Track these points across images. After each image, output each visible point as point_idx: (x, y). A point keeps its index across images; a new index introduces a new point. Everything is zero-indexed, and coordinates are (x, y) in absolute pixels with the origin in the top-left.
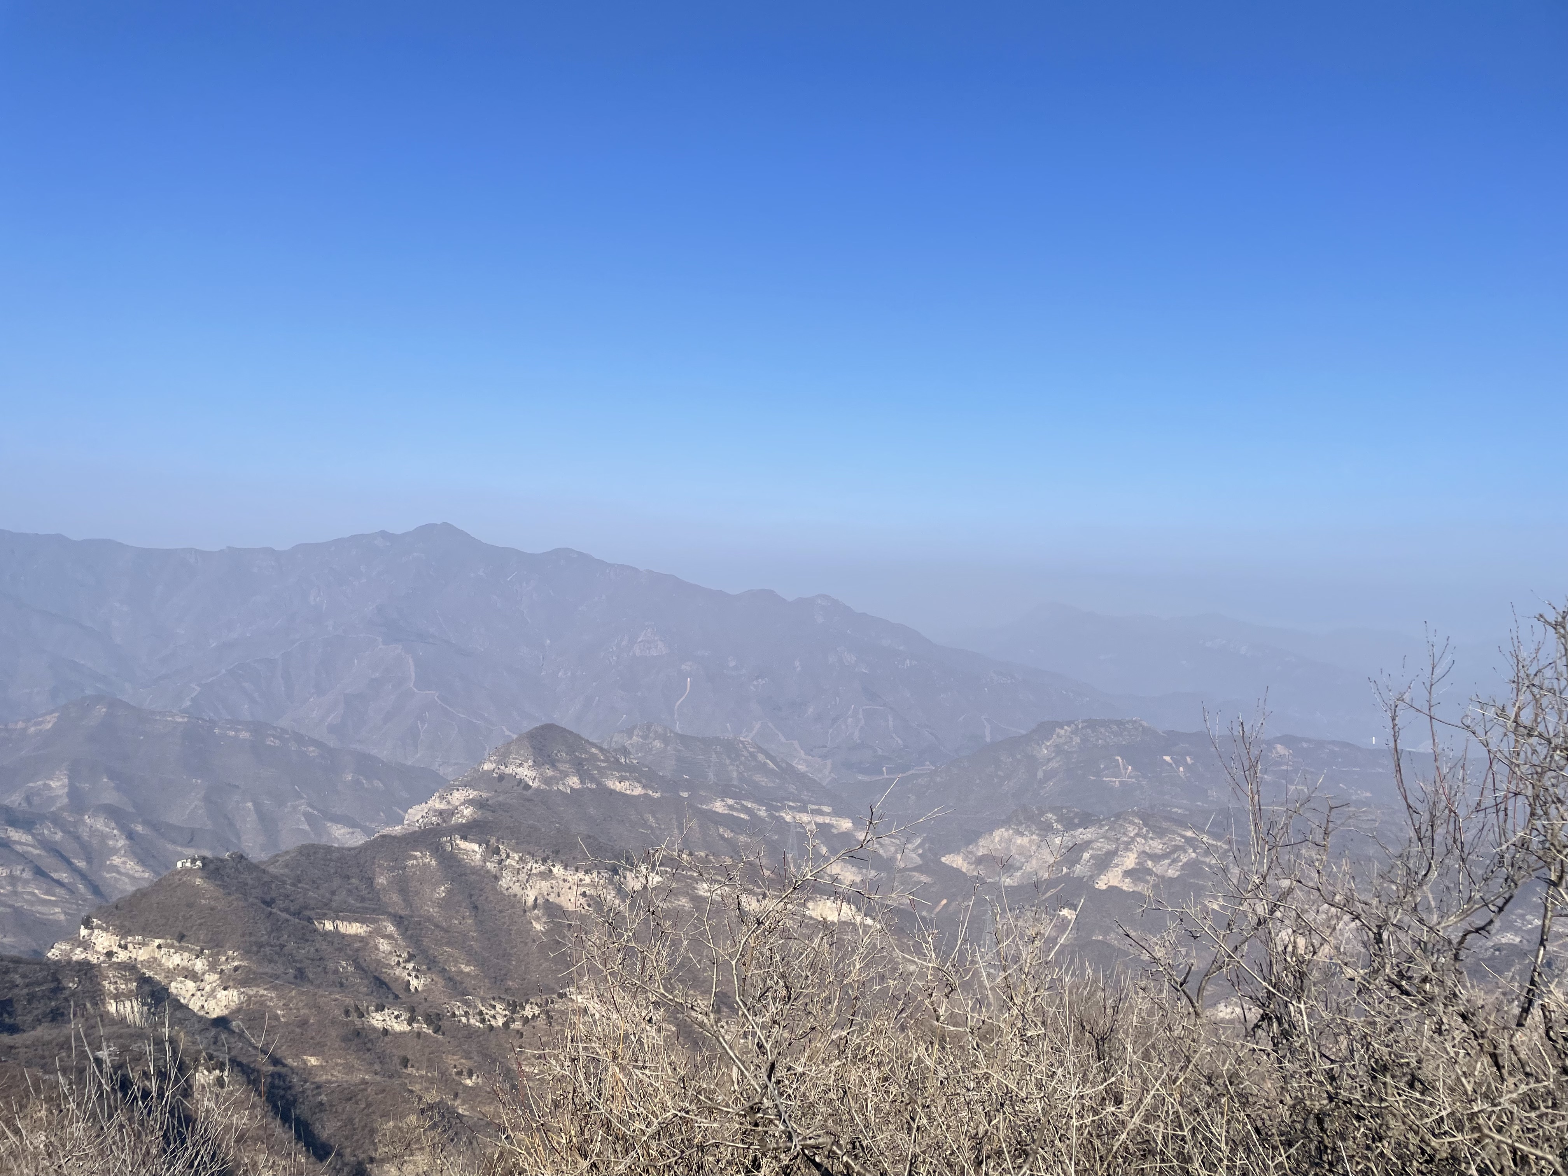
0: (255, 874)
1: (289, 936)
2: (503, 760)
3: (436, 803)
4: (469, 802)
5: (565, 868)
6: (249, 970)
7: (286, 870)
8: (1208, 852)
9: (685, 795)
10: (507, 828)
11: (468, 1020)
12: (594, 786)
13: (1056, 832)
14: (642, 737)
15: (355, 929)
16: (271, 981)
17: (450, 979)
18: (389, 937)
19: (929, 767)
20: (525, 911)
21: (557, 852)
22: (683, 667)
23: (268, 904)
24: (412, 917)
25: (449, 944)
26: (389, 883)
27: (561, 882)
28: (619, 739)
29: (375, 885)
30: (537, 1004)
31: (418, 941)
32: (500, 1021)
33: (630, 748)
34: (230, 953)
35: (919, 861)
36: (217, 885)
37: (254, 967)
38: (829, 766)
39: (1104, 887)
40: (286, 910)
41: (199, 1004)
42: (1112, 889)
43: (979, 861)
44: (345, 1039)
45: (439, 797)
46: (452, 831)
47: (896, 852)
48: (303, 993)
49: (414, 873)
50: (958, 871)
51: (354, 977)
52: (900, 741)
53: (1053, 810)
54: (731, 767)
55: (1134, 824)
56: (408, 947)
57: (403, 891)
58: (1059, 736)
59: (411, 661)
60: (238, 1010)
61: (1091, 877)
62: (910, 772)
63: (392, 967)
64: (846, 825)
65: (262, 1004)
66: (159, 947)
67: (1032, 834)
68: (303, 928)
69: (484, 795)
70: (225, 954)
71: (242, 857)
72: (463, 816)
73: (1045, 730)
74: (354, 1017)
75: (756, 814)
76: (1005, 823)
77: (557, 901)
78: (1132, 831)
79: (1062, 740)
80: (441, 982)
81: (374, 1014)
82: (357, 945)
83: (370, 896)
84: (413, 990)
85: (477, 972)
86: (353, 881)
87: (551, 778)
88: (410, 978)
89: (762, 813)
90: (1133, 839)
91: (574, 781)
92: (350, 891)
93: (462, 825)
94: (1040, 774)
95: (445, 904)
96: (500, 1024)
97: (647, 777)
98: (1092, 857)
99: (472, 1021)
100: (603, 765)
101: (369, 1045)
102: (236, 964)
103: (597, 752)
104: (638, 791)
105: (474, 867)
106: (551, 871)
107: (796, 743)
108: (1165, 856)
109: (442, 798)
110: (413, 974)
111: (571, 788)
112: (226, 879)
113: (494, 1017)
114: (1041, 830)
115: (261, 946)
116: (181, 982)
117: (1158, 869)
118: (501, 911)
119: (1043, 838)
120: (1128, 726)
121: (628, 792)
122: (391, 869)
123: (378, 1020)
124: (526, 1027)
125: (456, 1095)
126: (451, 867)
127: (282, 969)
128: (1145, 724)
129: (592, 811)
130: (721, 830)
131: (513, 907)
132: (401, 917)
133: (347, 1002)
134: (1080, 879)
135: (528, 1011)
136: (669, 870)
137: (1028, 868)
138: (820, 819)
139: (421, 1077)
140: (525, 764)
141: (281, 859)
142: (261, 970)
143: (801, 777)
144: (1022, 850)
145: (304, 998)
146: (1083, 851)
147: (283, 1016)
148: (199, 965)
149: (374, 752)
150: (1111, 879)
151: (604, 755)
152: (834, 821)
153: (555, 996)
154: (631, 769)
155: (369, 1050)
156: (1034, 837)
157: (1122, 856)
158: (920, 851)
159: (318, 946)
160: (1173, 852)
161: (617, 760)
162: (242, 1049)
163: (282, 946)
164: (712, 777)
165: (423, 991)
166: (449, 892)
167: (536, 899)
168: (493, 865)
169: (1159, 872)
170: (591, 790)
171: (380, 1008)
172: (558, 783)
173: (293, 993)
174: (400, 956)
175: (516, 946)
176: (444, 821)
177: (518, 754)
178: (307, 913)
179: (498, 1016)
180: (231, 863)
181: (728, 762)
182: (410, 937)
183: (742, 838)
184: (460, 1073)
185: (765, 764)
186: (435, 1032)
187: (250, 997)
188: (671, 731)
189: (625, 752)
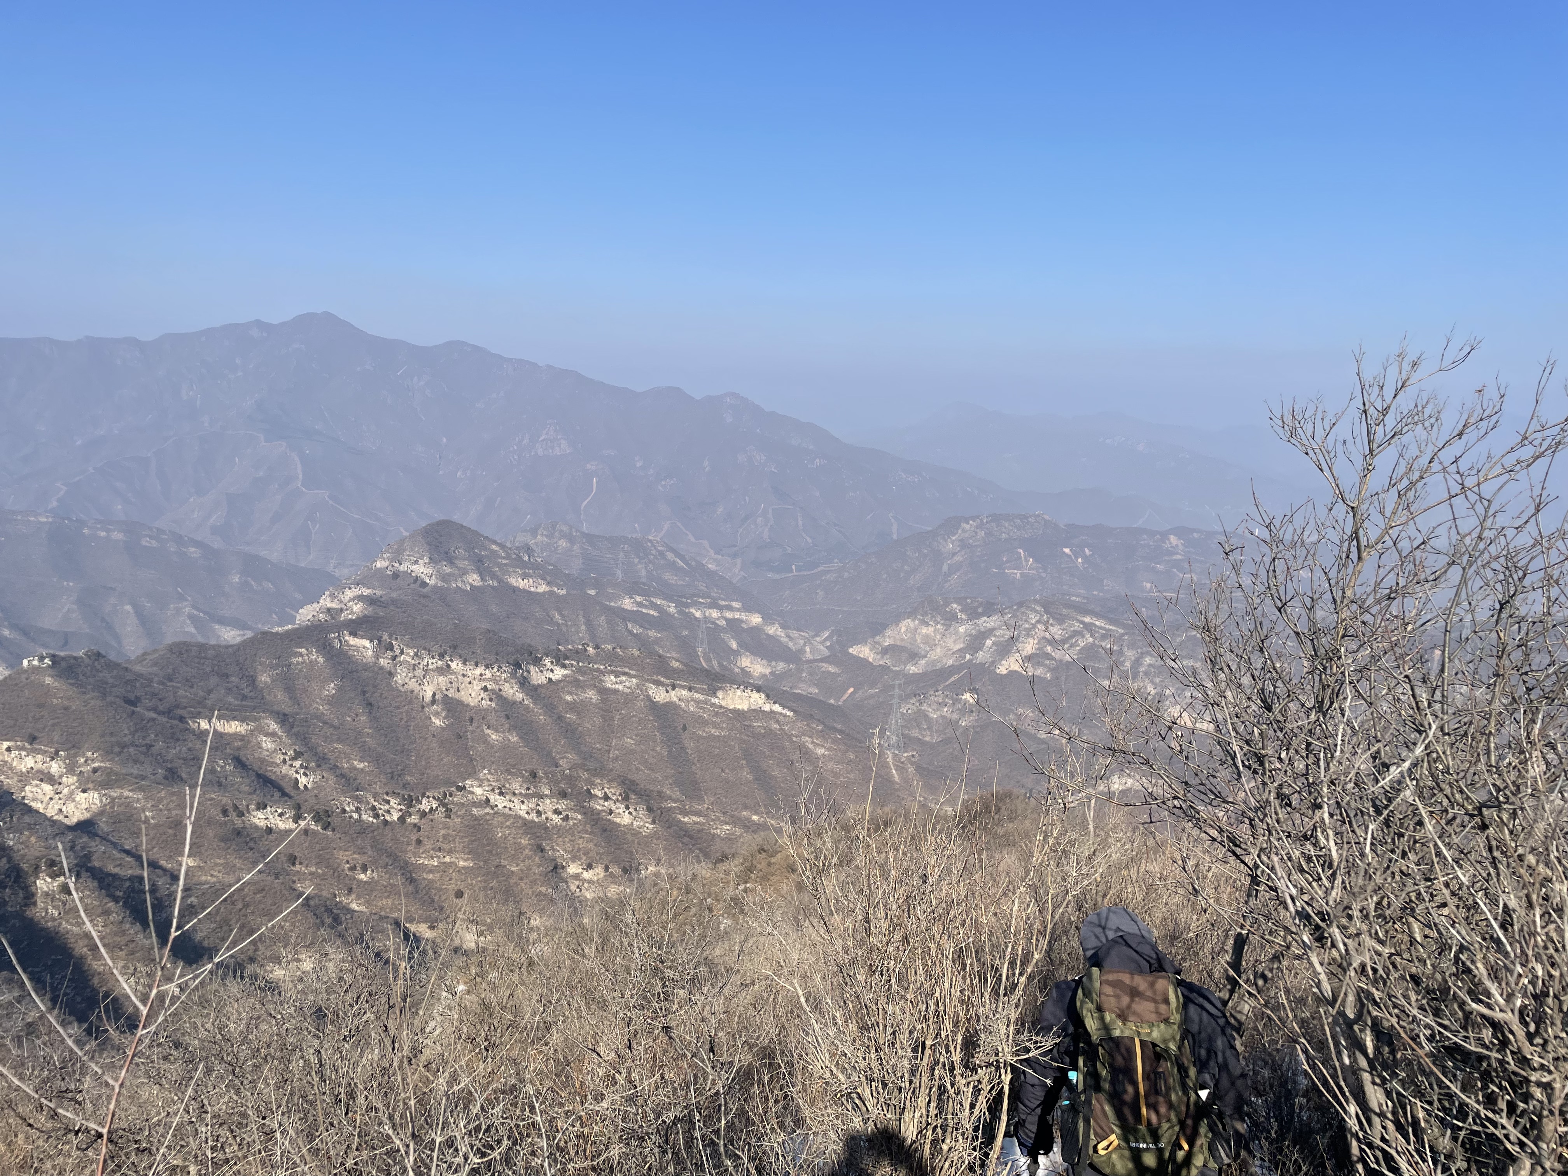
0: (115, 672)
1: (156, 736)
2: (397, 557)
3: (326, 602)
4: (360, 598)
5: (464, 663)
6: (109, 772)
7: (155, 669)
8: (1104, 637)
9: (592, 592)
10: (400, 623)
11: (360, 815)
12: (496, 584)
13: (961, 622)
14: (547, 536)
15: (234, 727)
16: (138, 782)
17: (343, 776)
18: (273, 735)
19: (837, 564)
20: (423, 707)
21: (455, 647)
22: (589, 466)
23: (133, 703)
24: (297, 714)
25: (339, 740)
26: (273, 681)
27: (460, 677)
28: (522, 538)
29: (257, 683)
30: (434, 798)
31: (305, 738)
32: (395, 816)
33: (534, 547)
34: (89, 754)
35: (827, 653)
36: (71, 684)
37: (117, 768)
38: (739, 566)
39: (1005, 672)
40: (155, 709)
41: (57, 807)
42: (1012, 673)
43: (885, 651)
44: (224, 839)
45: (330, 596)
46: (340, 627)
47: (805, 645)
48: (173, 794)
49: (301, 671)
50: (865, 661)
51: (234, 776)
52: (809, 540)
53: (958, 601)
54: (640, 566)
55: (1036, 611)
56: (294, 744)
57: (289, 689)
58: (964, 531)
59: (296, 458)
60: (102, 813)
61: (993, 662)
62: (819, 569)
63: (278, 765)
64: (756, 620)
65: (128, 805)
66: (9, 749)
67: (937, 623)
68: (172, 727)
69: (378, 593)
70: (83, 756)
71: (99, 655)
72: (352, 613)
73: (951, 525)
74: (233, 815)
75: (665, 611)
76: (911, 614)
77: (457, 696)
78: (1033, 618)
79: (967, 535)
80: (332, 780)
81: (255, 813)
82: (238, 744)
83: (252, 694)
84: (302, 788)
85: (371, 768)
86: (233, 679)
87: (449, 575)
88: (298, 776)
89: (672, 609)
90: (1034, 626)
91: (474, 579)
92: (229, 690)
93: (351, 620)
94: (945, 568)
95: (332, 701)
96: (395, 818)
97: (550, 575)
98: (994, 643)
99: (364, 817)
100: (505, 562)
101: (251, 844)
102: (96, 765)
103: (497, 549)
104: (543, 588)
105: (366, 664)
106: (449, 666)
107: (705, 543)
108: (1064, 641)
109: (333, 597)
110: (302, 771)
111: (471, 585)
112: (81, 677)
113: (388, 812)
114: (946, 619)
115: (123, 746)
116: (37, 786)
117: (1057, 655)
118: (398, 708)
119: (947, 627)
120: (1032, 520)
121: (532, 589)
122: (273, 667)
123: (259, 819)
124: (423, 821)
125: (350, 890)
126: (340, 664)
127: (150, 769)
128: (1046, 517)
129: (494, 609)
130: (630, 626)
131: (410, 702)
132: (285, 715)
133: (224, 802)
134: (982, 665)
135: (425, 805)
136: (575, 663)
137: (932, 656)
138: (729, 615)
139: (312, 874)
140: (421, 561)
141: (149, 657)
142: (124, 771)
143: (710, 575)
144: (927, 639)
145: (175, 798)
146: (985, 638)
147: (153, 818)
148: (55, 767)
149: (264, 553)
150: (1010, 665)
151: (505, 551)
152: (744, 616)
153: (453, 789)
154: (535, 566)
155: (251, 849)
156: (939, 626)
157: (1023, 642)
158: (828, 644)
159: (190, 745)
160: (1071, 637)
161: (520, 558)
162: (104, 853)
163: (149, 747)
164: (619, 574)
165: (313, 788)
166: (339, 689)
167: (434, 695)
168: (386, 661)
169: (1057, 657)
170: (493, 587)
171: (262, 806)
172: (456, 580)
173: (163, 794)
174: (286, 754)
175: (415, 742)
176: (333, 618)
177: (412, 550)
178: (180, 712)
179: (394, 810)
180: (87, 661)
181: (636, 560)
182: (296, 735)
183: (651, 633)
184: (353, 868)
185: (674, 563)
186: (324, 829)
187: (113, 800)
188: (577, 531)
189: (529, 550)
